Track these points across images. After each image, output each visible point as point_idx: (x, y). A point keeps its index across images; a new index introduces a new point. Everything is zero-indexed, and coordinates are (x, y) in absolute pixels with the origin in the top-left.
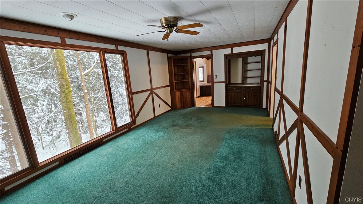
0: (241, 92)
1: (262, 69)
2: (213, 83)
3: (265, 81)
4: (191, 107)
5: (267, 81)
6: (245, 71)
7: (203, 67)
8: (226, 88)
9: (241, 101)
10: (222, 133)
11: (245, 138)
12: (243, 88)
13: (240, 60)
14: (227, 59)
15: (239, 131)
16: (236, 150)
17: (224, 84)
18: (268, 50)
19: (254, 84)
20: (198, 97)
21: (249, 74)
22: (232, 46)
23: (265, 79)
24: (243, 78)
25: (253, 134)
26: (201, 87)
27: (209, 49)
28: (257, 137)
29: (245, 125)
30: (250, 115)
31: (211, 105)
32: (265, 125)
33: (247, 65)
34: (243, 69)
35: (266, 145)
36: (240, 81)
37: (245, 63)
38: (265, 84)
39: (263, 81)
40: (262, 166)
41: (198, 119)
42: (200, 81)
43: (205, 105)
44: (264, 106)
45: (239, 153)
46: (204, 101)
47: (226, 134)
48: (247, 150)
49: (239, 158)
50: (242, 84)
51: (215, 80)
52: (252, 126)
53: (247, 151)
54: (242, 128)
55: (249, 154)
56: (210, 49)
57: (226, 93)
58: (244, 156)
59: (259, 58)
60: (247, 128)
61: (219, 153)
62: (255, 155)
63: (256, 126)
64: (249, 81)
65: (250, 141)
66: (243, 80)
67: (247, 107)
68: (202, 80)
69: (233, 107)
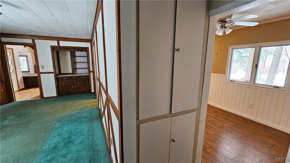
0: (72, 81)
1: (88, 62)
2: (39, 73)
3: (92, 72)
4: (7, 103)
5: (93, 72)
6: (74, 63)
7: (26, 56)
8: (57, 79)
9: (73, 89)
10: (52, 123)
11: (76, 122)
12: (73, 78)
13: (69, 53)
14: (53, 50)
15: (71, 117)
16: (66, 135)
17: (54, 74)
18: (91, 48)
19: (84, 74)
20: (20, 90)
21: (78, 66)
22: (58, 39)
23: (91, 70)
24: (73, 69)
25: (83, 116)
26: (24, 78)
27: (30, 38)
28: (86, 117)
29: (77, 110)
30: (81, 100)
31: (40, 97)
32: (93, 106)
33: (76, 58)
34: (72, 61)
35: (93, 122)
36: (70, 71)
37: (73, 56)
38: (92, 74)
39: (90, 72)
40: (90, 140)
41: (18, 117)
42: (23, 72)
43: (31, 98)
44: (93, 91)
45: (69, 137)
46: (30, 94)
47: (57, 123)
48: (78, 131)
49: (69, 142)
50: (73, 74)
51: (41, 71)
52: (83, 109)
53: (78, 133)
54: (73, 113)
55: (79, 134)
56: (32, 38)
57: (56, 83)
58: (74, 138)
59: (84, 53)
60: (78, 111)
61: (47, 147)
62: (84, 134)
63: (86, 108)
64: (79, 71)
65: (80, 123)
66: (73, 71)
67: (79, 94)
68: (27, 70)
69: (65, 95)
